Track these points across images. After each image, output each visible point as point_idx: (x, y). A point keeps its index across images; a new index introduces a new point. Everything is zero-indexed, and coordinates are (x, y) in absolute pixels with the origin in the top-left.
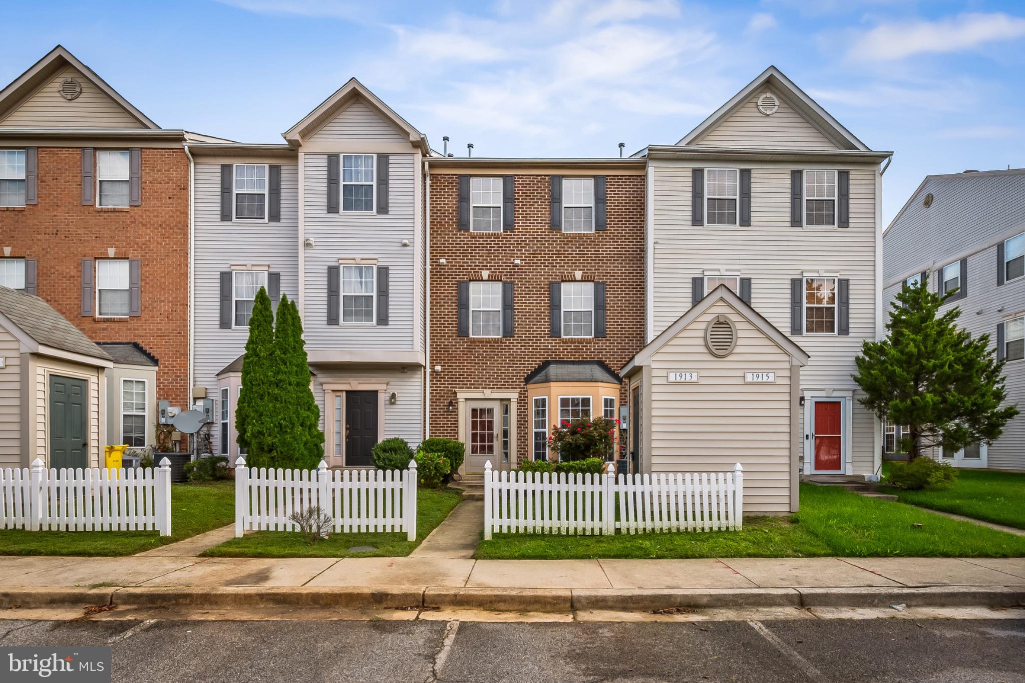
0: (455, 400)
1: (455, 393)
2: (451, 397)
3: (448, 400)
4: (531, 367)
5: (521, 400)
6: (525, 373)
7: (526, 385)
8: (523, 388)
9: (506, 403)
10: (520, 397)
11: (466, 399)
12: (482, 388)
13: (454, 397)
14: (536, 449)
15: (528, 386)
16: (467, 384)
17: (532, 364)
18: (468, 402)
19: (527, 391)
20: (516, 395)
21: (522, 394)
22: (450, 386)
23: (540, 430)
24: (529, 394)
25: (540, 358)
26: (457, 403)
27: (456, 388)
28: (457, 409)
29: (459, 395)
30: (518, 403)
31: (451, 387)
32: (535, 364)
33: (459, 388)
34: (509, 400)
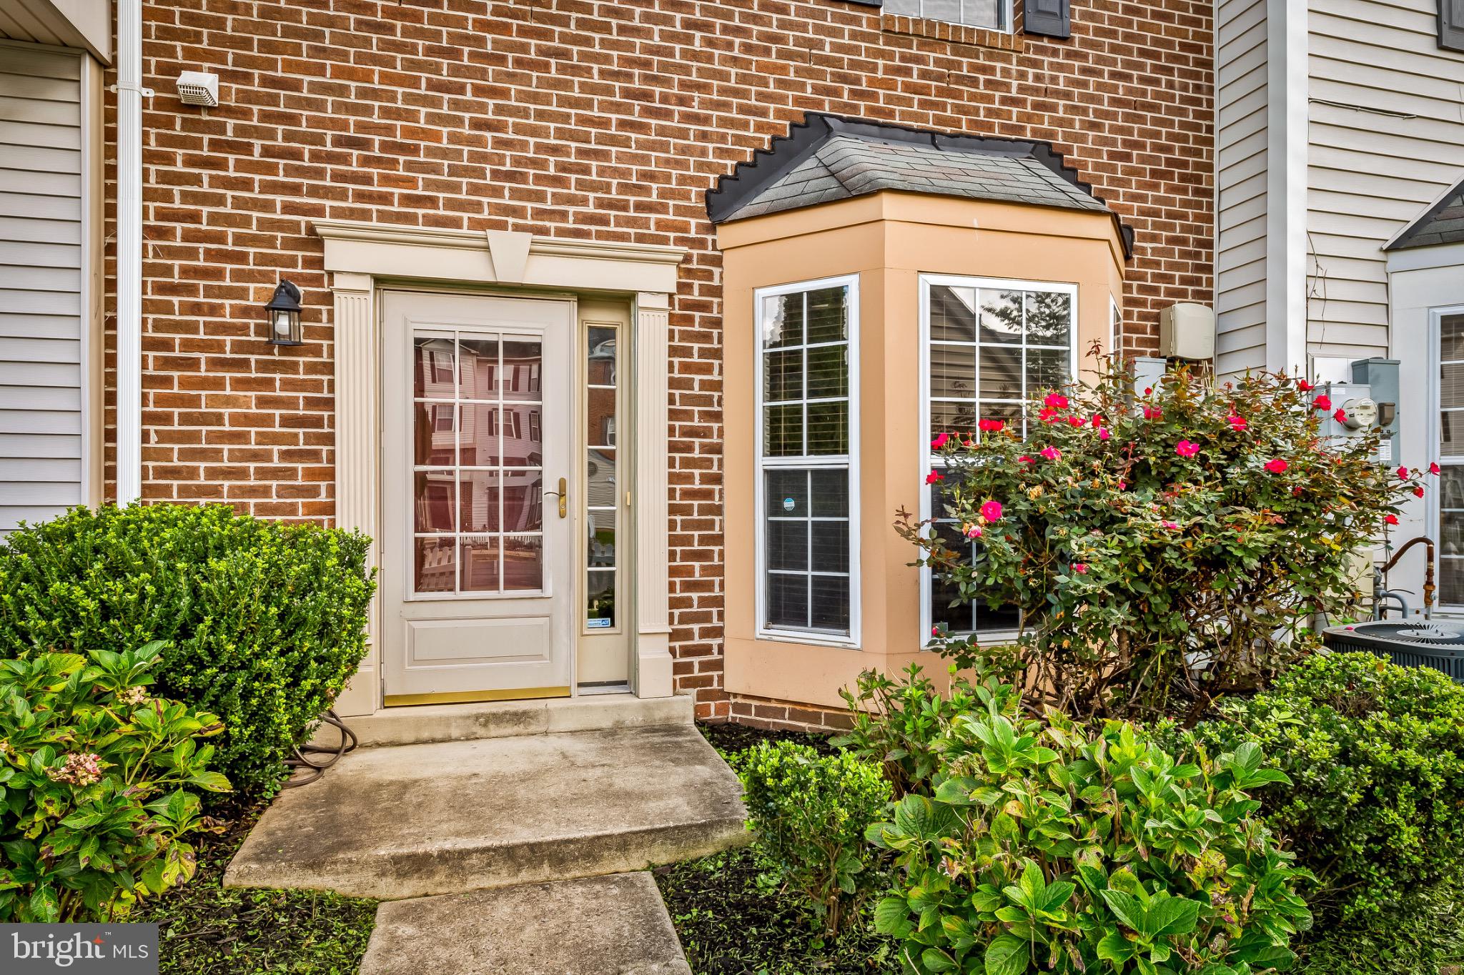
0: (317, 280)
1: (315, 241)
2: (292, 262)
3: (267, 277)
4: (739, 140)
5: (686, 305)
6: (709, 167)
7: (712, 229)
8: (701, 244)
9: (602, 317)
10: (683, 288)
11: (381, 281)
12: (477, 224)
13: (308, 263)
14: (774, 560)
15: (725, 236)
16: (385, 199)
17: (745, 125)
18: (397, 301)
19: (718, 261)
20: (667, 278)
21: (689, 273)
22: (279, 199)
23: (807, 461)
24: (732, 273)
25: (782, 99)
26: (328, 299)
27: (319, 211)
28: (329, 333)
29: (336, 255)
30: (673, 319)
31: (288, 208)
32: (760, 128)
33: (337, 213)
34: (624, 300)
